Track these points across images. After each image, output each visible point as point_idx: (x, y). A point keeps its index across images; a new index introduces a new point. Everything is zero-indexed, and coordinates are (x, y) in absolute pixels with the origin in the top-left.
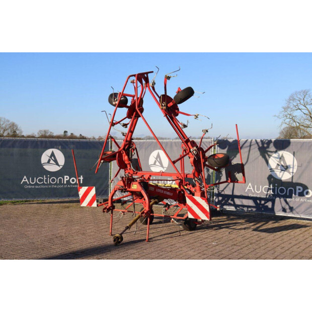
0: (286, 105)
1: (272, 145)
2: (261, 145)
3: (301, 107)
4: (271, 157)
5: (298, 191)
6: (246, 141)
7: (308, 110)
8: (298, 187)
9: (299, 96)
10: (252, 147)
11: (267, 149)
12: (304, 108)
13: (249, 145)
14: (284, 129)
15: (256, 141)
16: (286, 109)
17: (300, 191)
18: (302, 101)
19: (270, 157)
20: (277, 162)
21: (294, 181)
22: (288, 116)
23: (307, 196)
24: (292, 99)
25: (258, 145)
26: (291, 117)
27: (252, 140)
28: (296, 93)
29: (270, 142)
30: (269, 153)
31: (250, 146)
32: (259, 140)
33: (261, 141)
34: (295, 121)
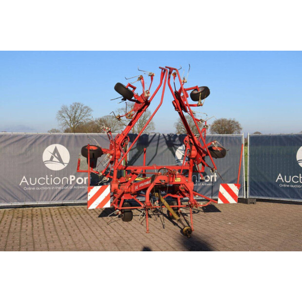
1: (177, 139)
2: (168, 140)
4: (178, 150)
6: (155, 135)
10: (160, 141)
11: (174, 143)
13: (157, 139)
15: (163, 135)
19: (176, 150)
20: (182, 154)
25: (166, 139)
27: (159, 135)
29: (175, 136)
30: (175, 146)
31: (159, 140)
32: (166, 135)
33: (168, 135)
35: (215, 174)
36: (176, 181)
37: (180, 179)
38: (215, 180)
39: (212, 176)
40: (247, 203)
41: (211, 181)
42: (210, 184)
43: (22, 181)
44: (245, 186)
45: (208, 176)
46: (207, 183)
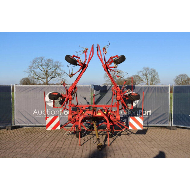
0: (31, 65)
3: (40, 67)
5: (139, 112)
7: (44, 69)
8: (139, 110)
9: (38, 60)
12: (42, 67)
14: (22, 79)
16: (31, 67)
17: (141, 112)
18: (40, 63)
21: (137, 107)
22: (33, 72)
23: (144, 114)
24: (34, 62)
26: (34, 72)
28: (37, 59)
34: (36, 75)
35: (150, 110)
36: (98, 114)
37: (100, 113)
38: (150, 114)
39: (148, 112)
40: (170, 129)
41: (148, 114)
42: (147, 117)
43: (34, 112)
44: (170, 118)
45: (145, 112)
46: (145, 116)
